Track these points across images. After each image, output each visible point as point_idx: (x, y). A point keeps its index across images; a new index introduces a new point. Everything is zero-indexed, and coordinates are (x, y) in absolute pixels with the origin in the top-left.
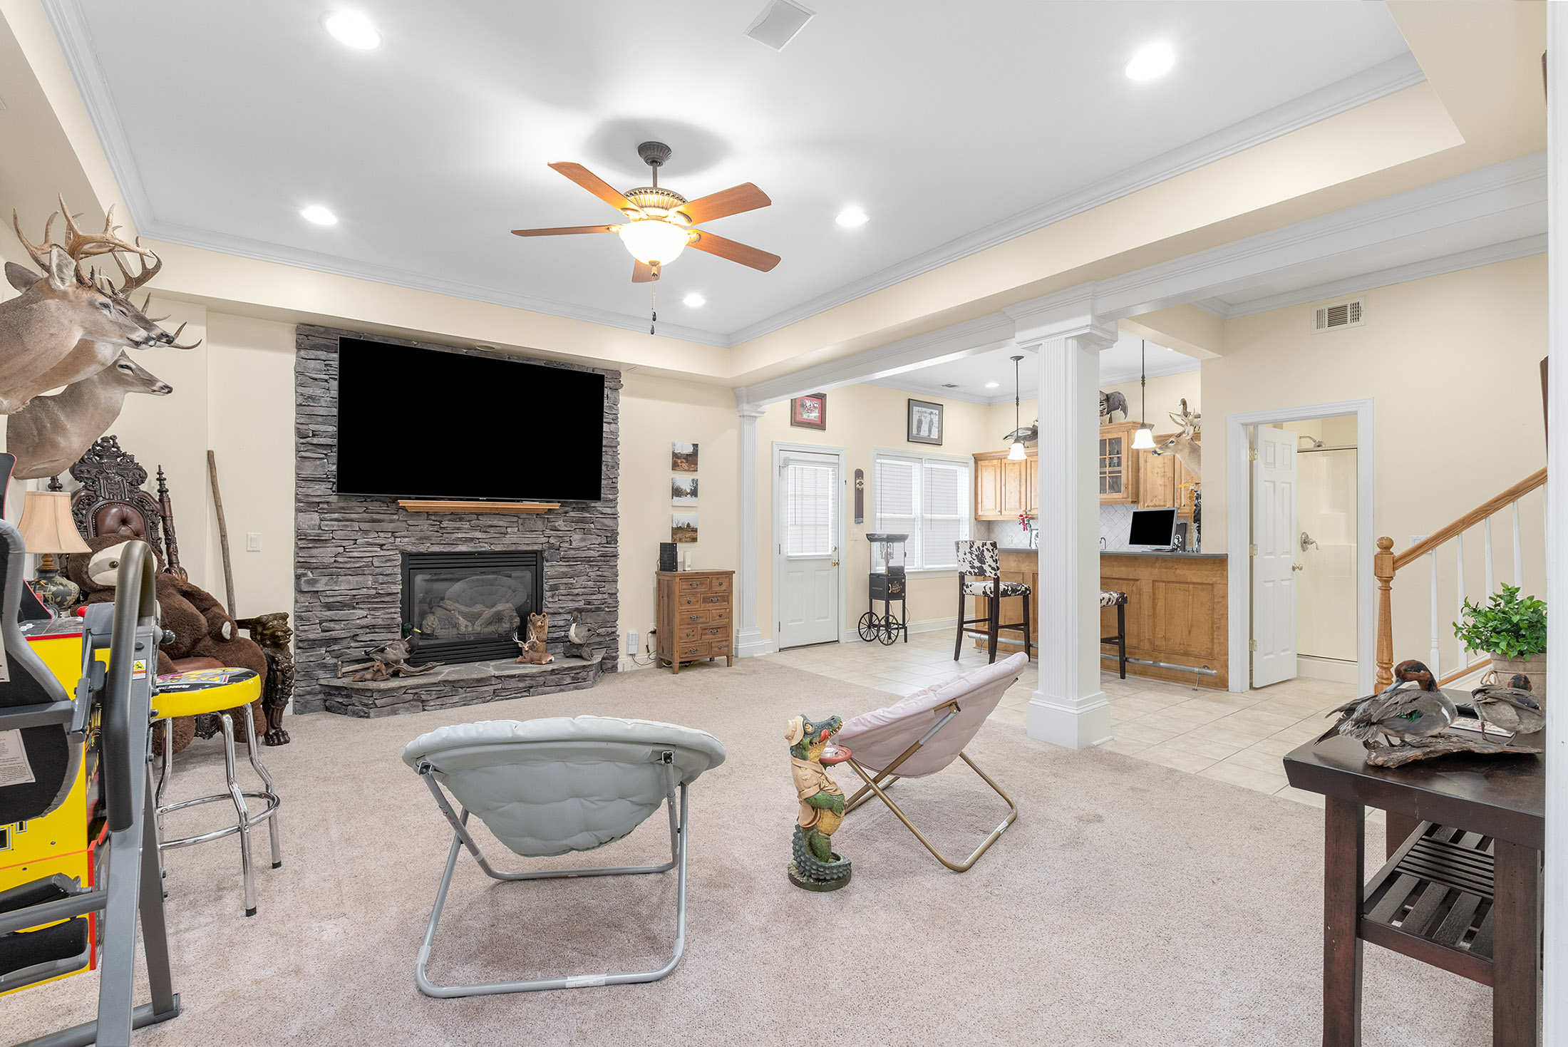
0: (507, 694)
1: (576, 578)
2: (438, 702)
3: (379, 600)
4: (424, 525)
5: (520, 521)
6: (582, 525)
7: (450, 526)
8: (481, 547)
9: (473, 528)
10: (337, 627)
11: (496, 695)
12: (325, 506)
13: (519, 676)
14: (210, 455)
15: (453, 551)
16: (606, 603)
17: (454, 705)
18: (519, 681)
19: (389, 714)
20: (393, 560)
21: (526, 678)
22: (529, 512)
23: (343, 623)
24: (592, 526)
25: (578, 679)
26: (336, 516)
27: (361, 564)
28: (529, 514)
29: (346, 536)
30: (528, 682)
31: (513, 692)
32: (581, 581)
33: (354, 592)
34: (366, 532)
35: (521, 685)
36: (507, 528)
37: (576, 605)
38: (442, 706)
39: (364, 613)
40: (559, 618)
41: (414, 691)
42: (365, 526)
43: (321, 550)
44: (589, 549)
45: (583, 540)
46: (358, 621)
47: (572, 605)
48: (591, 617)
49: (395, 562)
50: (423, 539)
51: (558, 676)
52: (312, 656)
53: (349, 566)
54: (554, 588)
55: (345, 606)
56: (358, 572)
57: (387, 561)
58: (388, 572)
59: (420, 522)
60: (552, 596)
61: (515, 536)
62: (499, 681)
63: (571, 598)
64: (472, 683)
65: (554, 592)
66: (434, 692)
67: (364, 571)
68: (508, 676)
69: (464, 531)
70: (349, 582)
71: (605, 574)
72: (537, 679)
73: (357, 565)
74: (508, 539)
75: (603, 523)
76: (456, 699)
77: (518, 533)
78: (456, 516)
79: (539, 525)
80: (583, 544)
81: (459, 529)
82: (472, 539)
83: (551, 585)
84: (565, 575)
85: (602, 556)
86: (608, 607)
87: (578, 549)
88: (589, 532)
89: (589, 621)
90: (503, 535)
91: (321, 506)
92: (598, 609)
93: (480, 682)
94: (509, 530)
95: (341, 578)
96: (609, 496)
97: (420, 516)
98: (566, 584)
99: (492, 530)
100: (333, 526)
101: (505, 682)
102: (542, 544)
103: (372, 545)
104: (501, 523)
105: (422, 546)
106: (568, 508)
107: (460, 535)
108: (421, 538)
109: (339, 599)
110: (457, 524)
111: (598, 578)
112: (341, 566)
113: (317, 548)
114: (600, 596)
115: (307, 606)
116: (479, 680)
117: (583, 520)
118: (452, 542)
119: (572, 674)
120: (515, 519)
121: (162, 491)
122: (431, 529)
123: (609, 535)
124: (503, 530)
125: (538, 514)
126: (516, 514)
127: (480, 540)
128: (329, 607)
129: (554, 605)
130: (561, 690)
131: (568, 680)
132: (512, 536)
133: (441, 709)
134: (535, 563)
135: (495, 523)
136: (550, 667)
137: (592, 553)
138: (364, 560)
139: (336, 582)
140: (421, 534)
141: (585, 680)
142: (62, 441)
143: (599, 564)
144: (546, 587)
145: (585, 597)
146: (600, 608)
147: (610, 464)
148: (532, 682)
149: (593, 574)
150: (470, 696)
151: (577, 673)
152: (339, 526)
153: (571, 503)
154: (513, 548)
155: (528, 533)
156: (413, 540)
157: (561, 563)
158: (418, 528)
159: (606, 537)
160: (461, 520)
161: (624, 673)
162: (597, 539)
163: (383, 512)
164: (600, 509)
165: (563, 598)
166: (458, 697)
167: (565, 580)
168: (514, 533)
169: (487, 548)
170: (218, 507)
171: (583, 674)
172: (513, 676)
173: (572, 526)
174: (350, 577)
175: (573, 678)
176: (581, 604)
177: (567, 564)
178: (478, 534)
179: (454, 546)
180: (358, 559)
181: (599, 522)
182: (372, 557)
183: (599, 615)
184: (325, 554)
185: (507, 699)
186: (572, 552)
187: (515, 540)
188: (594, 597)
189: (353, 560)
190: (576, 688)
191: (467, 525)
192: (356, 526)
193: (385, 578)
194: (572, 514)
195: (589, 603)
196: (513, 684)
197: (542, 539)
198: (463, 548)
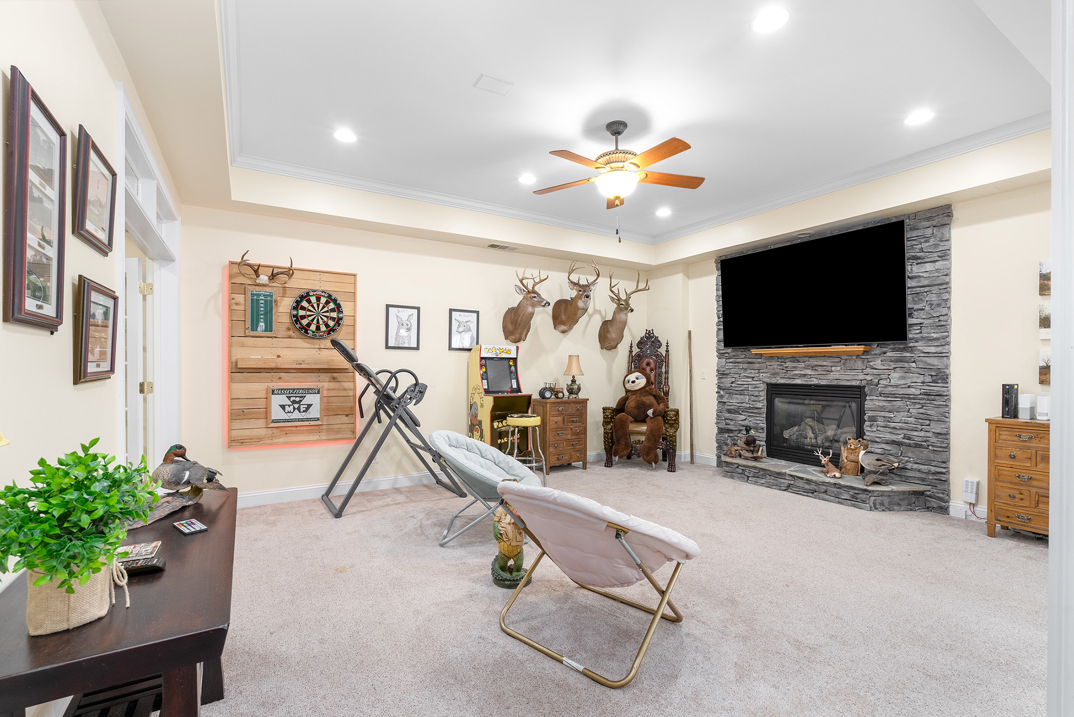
0: (797, 490)
1: (895, 413)
2: (754, 479)
3: (751, 411)
4: (775, 364)
5: (843, 361)
6: (901, 364)
7: (790, 366)
8: (811, 381)
9: (806, 368)
10: (731, 423)
11: (788, 488)
12: (727, 355)
13: (807, 480)
14: (690, 332)
15: (792, 383)
16: (928, 441)
17: (762, 485)
18: (806, 483)
19: (730, 478)
20: (759, 387)
21: (812, 483)
22: (849, 353)
23: (734, 421)
24: (914, 365)
25: (857, 499)
26: (731, 360)
27: (743, 388)
28: (849, 356)
29: (736, 372)
30: (813, 487)
31: (800, 490)
32: (901, 416)
33: (738, 405)
34: (745, 370)
35: (807, 487)
36: (832, 367)
37: (894, 437)
38: (756, 483)
39: (744, 417)
40: (876, 445)
41: (744, 468)
42: (745, 366)
43: (726, 379)
44: (909, 387)
45: (903, 378)
46: (740, 422)
47: (889, 437)
48: (912, 452)
49: (759, 388)
50: (775, 374)
51: (838, 490)
52: (722, 437)
53: (736, 389)
54: (873, 419)
55: (736, 412)
56: (741, 393)
57: (755, 387)
58: (756, 395)
59: (772, 363)
60: (871, 426)
61: (837, 373)
62: (791, 478)
63: (889, 430)
64: (774, 474)
65: (872, 423)
66: (752, 472)
67: (744, 392)
68: (799, 477)
69: (799, 369)
70: (737, 399)
71: (929, 412)
72: (820, 486)
73: (740, 389)
74: (831, 376)
75: (925, 362)
76: (763, 481)
77: (841, 371)
78: (794, 358)
79: (859, 364)
80: (902, 382)
81: (795, 367)
82: (805, 375)
83: (869, 416)
84: (882, 409)
85: (925, 395)
86: (933, 446)
87: (896, 386)
88: (908, 371)
89: (909, 455)
90: (829, 373)
91: (725, 355)
92: (918, 446)
93: (780, 475)
94: (833, 369)
95: (734, 396)
96: (932, 335)
97: (773, 359)
98: (884, 417)
99: (819, 369)
100: (730, 366)
101: (797, 481)
102: (861, 380)
103: (748, 377)
104: (825, 363)
105: (774, 379)
106: (887, 349)
107: (796, 372)
108: (773, 374)
109: (732, 407)
110: (795, 365)
111: (921, 415)
112: (733, 389)
113: (723, 378)
114: (922, 434)
115: (720, 410)
116: (779, 474)
117: (901, 360)
118: (791, 377)
119: (852, 492)
120: (838, 360)
121: (667, 351)
122: (779, 368)
123: (933, 374)
124: (829, 368)
125: (858, 355)
126: (838, 355)
127: (811, 376)
128: (729, 411)
129: (872, 434)
130: (839, 503)
131: (846, 496)
132: (835, 373)
133: (754, 484)
134: (859, 396)
135: (820, 363)
136: (833, 481)
137: (912, 391)
138: (744, 386)
139: (731, 398)
140: (773, 371)
141: (864, 502)
142: (608, 335)
143: (921, 401)
144: (866, 418)
145: (905, 431)
146: (921, 445)
147: (935, 303)
148: (816, 488)
149: (914, 411)
150: (773, 483)
151: (858, 494)
152: (733, 366)
153: (889, 345)
154: (835, 383)
155: (848, 371)
156: (768, 375)
157: (880, 398)
158: (771, 367)
159: (931, 375)
160: (798, 361)
161: (953, 519)
162: (918, 378)
163: (752, 357)
164: (920, 348)
165: (882, 429)
166: (764, 480)
167: (883, 414)
168: (838, 371)
169: (815, 381)
170: (690, 357)
171: (863, 496)
172: (802, 478)
173: (890, 365)
174: (738, 396)
175: (853, 496)
176: (899, 438)
177: (885, 399)
178: (809, 372)
179: (793, 380)
180: (741, 386)
181: (921, 361)
182: (749, 384)
183: (922, 452)
184: (727, 382)
185: (796, 493)
186: (890, 389)
187: (837, 377)
188: (915, 433)
189: (738, 386)
190: (854, 506)
191: (803, 365)
192: (741, 366)
193: (755, 398)
194: (889, 354)
195: (909, 439)
196: (800, 483)
197: (862, 376)
198: (798, 381)
